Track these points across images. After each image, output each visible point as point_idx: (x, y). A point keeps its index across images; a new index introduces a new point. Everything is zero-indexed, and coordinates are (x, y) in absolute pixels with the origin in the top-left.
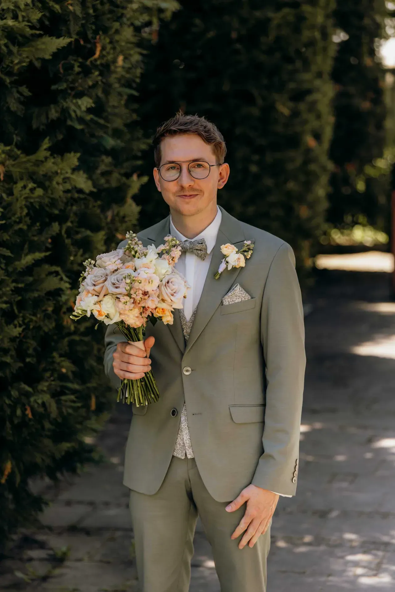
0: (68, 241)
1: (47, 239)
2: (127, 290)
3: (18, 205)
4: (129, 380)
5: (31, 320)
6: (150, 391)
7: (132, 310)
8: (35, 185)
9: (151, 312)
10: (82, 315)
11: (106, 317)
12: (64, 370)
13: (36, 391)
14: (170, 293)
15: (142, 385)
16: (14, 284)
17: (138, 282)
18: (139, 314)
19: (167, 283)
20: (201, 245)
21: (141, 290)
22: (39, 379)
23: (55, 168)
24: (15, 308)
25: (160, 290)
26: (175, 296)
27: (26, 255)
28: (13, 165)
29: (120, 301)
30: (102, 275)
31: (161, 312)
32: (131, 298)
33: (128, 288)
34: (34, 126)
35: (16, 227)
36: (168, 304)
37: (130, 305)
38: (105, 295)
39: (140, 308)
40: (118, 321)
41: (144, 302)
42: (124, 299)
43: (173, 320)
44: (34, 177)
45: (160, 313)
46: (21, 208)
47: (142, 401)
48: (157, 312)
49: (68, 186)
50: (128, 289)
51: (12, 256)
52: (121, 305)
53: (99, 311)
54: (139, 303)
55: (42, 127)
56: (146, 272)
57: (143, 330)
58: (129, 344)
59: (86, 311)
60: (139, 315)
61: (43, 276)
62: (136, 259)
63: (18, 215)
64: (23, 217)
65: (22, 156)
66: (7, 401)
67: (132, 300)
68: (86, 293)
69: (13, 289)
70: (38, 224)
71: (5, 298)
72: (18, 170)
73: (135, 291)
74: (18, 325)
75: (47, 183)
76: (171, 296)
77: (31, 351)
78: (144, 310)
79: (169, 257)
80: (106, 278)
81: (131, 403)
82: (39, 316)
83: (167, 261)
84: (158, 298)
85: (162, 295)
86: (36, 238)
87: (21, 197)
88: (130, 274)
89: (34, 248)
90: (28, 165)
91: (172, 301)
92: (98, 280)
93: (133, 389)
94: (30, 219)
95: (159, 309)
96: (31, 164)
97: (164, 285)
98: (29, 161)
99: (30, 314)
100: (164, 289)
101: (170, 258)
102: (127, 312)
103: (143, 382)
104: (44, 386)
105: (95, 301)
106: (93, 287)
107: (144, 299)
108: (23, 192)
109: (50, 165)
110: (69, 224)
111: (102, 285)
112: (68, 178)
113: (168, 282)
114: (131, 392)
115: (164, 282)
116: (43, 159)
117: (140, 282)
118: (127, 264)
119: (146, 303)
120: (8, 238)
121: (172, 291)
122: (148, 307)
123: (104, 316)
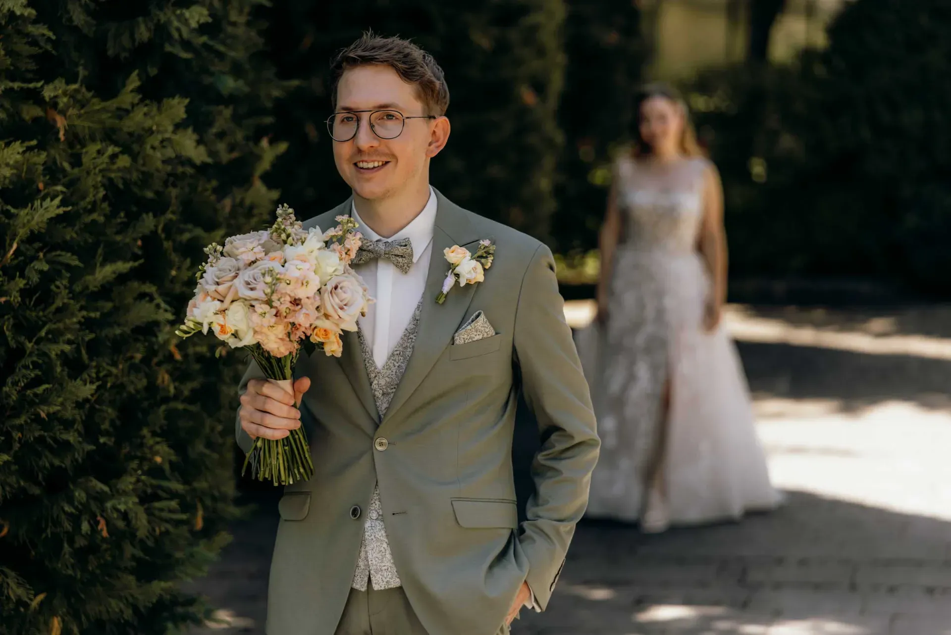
0: (167, 245)
1: (135, 240)
2: (266, 294)
3: (90, 181)
4: (265, 439)
5: (110, 374)
6: (297, 463)
7: (273, 327)
8: (117, 149)
9: (304, 333)
10: (194, 330)
11: (234, 337)
12: (158, 459)
13: (116, 493)
14: (338, 304)
15: (285, 451)
16: (84, 313)
17: (286, 282)
18: (286, 334)
19: (334, 289)
20: (405, 247)
21: (290, 296)
22: (120, 473)
23: (148, 123)
24: (84, 352)
25: (322, 299)
26: (346, 310)
27: (103, 265)
28: (79, 116)
29: (255, 311)
30: (231, 269)
31: (323, 335)
32: (272, 307)
33: (268, 291)
34: (110, 52)
35: (88, 219)
36: (333, 323)
37: (270, 319)
38: (233, 301)
39: (288, 326)
40: (252, 344)
41: (293, 316)
42: (261, 308)
43: (341, 349)
44: (114, 137)
45: (321, 336)
46: (95, 187)
47: (283, 478)
48: (316, 335)
49: (170, 153)
50: (268, 293)
51: (81, 265)
52: (255, 318)
53: (222, 326)
54: (286, 317)
55: (124, 55)
56: (299, 267)
57: (291, 362)
58: (268, 381)
59: (201, 324)
60: (285, 337)
61: (129, 300)
62: (287, 246)
63: (90, 198)
64: (98, 202)
65: (95, 100)
66: (68, 508)
67: (274, 311)
68: (204, 296)
69: (83, 320)
70: (122, 214)
71: (69, 336)
72: (87, 124)
73: (280, 296)
74: (88, 381)
75: (135, 147)
76: (339, 310)
77: (106, 426)
78: (293, 329)
79: (341, 249)
80: (237, 273)
81: (265, 479)
82: (121, 366)
83: (338, 254)
84: (316, 312)
85: (325, 308)
86: (119, 238)
87: (95, 168)
88: (272, 269)
89: (114, 253)
90: (104, 116)
91: (340, 317)
92: (223, 276)
93: (270, 456)
94: (110, 205)
95: (320, 331)
96: (109, 115)
97: (330, 291)
98: (104, 110)
99: (108, 364)
100: (328, 299)
101: (343, 251)
102: (265, 330)
103: (287, 446)
104: (127, 483)
105: (217, 309)
106: (214, 287)
107: (294, 311)
108: (99, 161)
109: (139, 118)
110: (169, 216)
111: (229, 284)
112: (169, 140)
113: (336, 288)
114: (267, 462)
115: (329, 287)
116: (129, 108)
117: (288, 282)
118: (272, 255)
119: (295, 317)
120: (75, 235)
121: (341, 301)
122: (300, 325)
123: (229, 334)
